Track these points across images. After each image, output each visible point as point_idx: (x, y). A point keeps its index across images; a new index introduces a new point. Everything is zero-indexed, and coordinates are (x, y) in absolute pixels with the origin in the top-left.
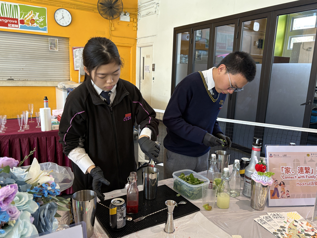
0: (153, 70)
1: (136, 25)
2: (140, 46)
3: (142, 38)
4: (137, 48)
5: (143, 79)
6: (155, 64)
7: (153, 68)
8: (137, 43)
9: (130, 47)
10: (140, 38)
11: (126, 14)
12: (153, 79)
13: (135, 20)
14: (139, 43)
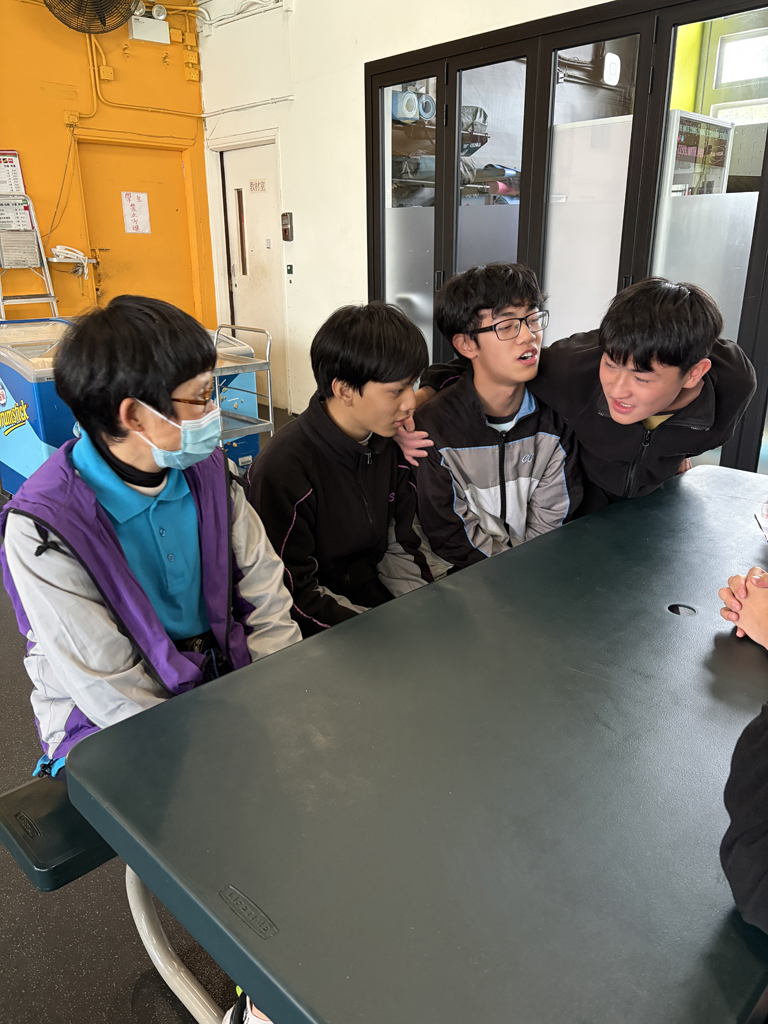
0: (287, 235)
1: (196, 62)
2: (221, 145)
3: (224, 111)
4: (207, 152)
5: (244, 273)
6: (291, 214)
7: (285, 231)
8: (207, 135)
9: (181, 151)
10: (217, 114)
11: (154, 14)
12: (290, 271)
13: (190, 40)
14: (217, 133)
